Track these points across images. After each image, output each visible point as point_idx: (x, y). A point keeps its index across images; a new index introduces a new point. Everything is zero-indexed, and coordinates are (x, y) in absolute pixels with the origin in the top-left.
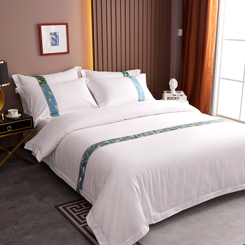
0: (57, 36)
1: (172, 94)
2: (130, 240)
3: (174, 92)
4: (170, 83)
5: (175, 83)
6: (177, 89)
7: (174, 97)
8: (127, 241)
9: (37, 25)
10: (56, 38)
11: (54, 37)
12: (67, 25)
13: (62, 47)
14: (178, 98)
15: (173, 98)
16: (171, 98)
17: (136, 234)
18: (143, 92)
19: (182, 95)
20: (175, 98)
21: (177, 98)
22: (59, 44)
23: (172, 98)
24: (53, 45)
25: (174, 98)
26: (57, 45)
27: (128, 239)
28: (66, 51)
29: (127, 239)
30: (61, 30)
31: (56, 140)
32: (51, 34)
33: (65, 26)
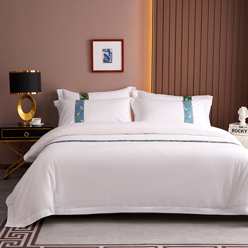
0: (110, 53)
1: (238, 125)
7: (241, 129)
10: (109, 55)
11: (107, 54)
12: (122, 41)
14: (246, 131)
15: (239, 131)
16: (236, 131)
18: (193, 117)
20: (242, 131)
21: (244, 131)
22: (113, 61)
23: (238, 131)
24: (105, 61)
25: (241, 131)
26: (110, 62)
28: (120, 69)
32: (103, 50)
33: (120, 43)
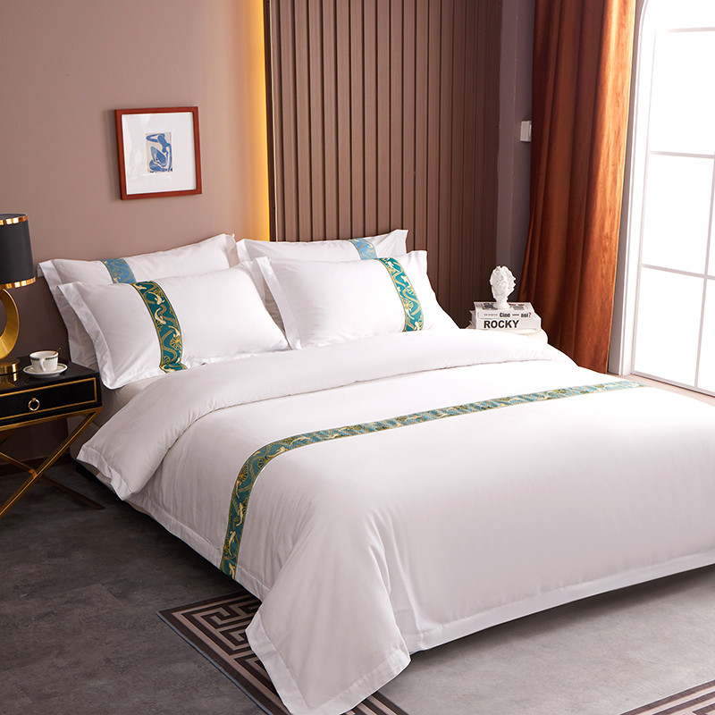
0: (165, 144)
1: (498, 312)
2: (360, 686)
3: (503, 305)
4: (492, 281)
5: (505, 278)
6: (512, 298)
7: (504, 319)
8: (351, 688)
9: (109, 111)
10: (164, 150)
11: (159, 147)
12: (195, 111)
13: (180, 177)
14: (516, 324)
15: (502, 324)
16: (494, 324)
17: (375, 671)
19: (526, 316)
20: (508, 324)
21: (512, 324)
22: (173, 167)
23: (498, 324)
24: (154, 169)
25: (504, 324)
27: (355, 685)
28: (191, 186)
29: (351, 685)
30: (178, 127)
31: (166, 436)
32: (148, 138)
33: (189, 115)
